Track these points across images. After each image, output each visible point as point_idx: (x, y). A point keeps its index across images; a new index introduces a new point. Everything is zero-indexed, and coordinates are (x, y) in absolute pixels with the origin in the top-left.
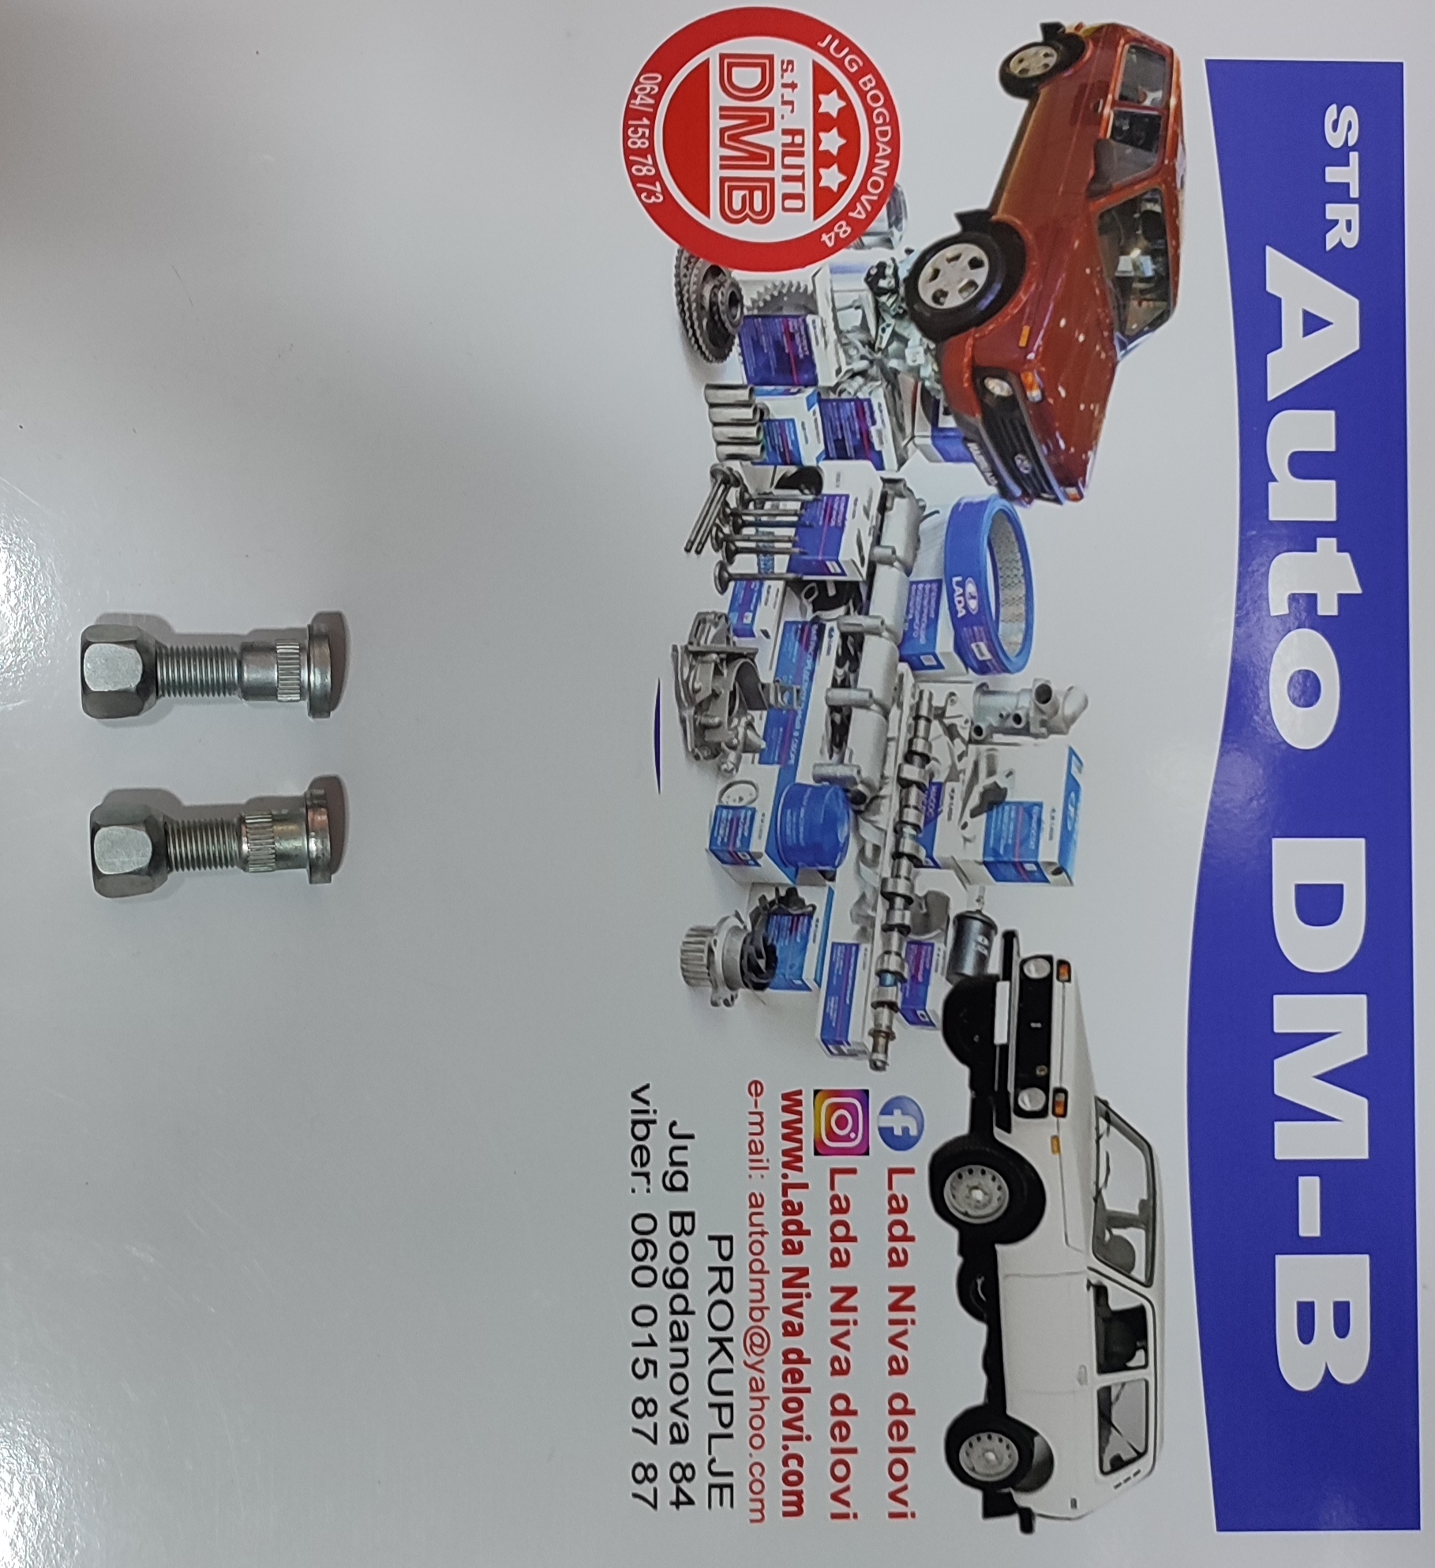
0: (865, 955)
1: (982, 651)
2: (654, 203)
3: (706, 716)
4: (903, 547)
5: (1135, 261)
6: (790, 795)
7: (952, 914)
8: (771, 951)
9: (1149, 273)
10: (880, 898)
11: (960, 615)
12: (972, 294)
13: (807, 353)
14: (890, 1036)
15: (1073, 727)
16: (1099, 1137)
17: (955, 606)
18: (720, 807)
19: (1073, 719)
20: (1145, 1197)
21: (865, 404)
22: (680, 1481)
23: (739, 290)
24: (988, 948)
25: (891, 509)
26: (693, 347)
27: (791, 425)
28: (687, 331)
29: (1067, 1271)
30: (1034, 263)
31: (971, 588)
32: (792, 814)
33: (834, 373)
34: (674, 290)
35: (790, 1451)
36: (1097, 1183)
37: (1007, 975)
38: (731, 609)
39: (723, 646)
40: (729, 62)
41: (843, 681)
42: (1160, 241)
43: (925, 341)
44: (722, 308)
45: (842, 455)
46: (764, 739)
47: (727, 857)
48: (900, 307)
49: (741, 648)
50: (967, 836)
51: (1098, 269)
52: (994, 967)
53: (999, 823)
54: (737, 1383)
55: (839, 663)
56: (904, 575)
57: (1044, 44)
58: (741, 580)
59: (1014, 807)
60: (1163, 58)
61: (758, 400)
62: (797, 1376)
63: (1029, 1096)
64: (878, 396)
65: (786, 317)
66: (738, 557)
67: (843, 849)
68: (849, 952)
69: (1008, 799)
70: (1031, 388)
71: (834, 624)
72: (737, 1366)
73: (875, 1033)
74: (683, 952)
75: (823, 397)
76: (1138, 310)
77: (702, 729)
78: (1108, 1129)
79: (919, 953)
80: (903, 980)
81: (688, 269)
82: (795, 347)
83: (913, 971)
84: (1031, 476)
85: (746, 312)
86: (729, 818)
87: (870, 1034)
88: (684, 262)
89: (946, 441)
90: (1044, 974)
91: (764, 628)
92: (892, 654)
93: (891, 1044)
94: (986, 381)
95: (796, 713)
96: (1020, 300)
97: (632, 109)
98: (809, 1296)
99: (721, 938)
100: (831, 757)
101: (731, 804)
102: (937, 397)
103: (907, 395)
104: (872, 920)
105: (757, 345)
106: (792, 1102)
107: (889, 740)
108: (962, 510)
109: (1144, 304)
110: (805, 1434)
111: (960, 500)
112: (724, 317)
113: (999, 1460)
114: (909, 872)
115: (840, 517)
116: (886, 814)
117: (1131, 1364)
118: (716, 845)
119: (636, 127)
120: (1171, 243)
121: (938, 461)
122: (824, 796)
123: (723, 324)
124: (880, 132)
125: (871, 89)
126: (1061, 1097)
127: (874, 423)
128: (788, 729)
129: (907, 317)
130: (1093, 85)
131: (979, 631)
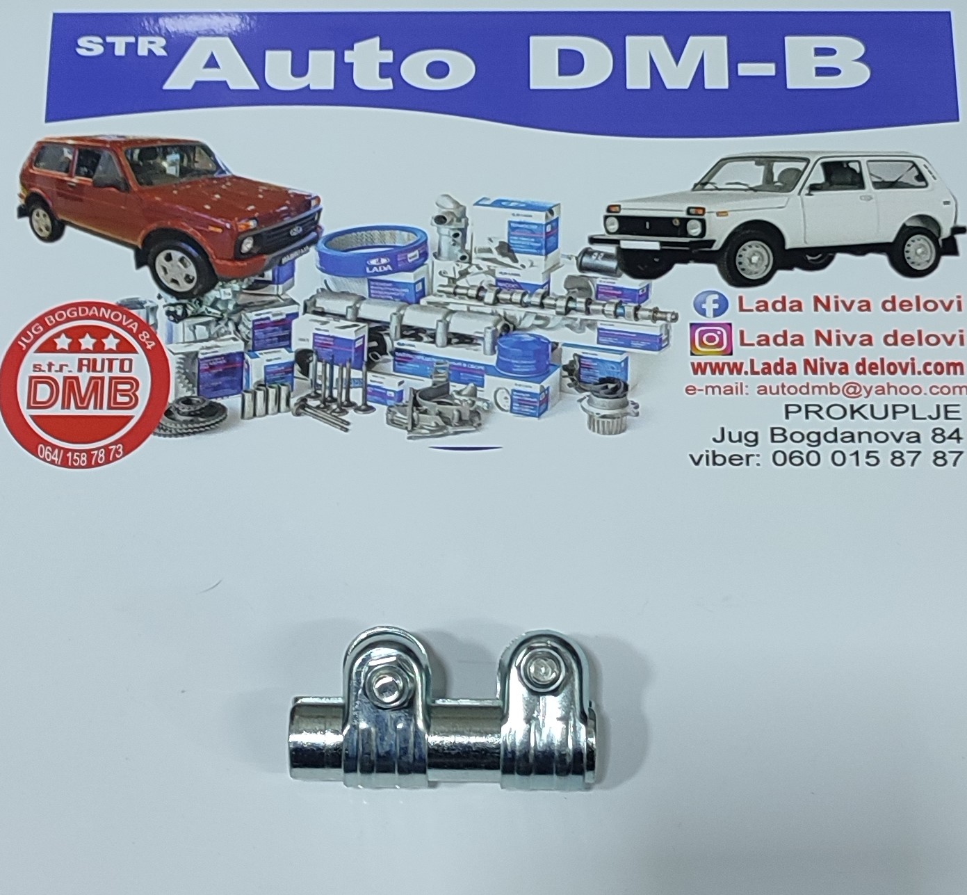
0: (605, 325)
1: (413, 256)
2: (123, 450)
3: (453, 418)
4: (348, 302)
5: (170, 165)
6: (503, 369)
7: (579, 274)
8: (602, 381)
9: (177, 157)
10: (569, 316)
11: (391, 269)
12: (187, 260)
13: (223, 358)
14: (656, 311)
15: (461, 203)
16: (717, 189)
17: (385, 271)
18: (512, 411)
19: (456, 203)
20: (753, 162)
21: (256, 323)
22: (944, 437)
23: (181, 398)
24: (599, 253)
25: (323, 308)
26: (217, 427)
27: (269, 368)
28: (207, 430)
29: (801, 208)
30: (169, 223)
31: (374, 262)
32: (516, 368)
33: (236, 342)
34: (180, 438)
35: (921, 370)
36: (745, 190)
37: (617, 242)
38: (386, 404)
39: (408, 409)
40: (33, 403)
41: (431, 337)
42: (158, 150)
43: (217, 287)
44: (192, 409)
45: (289, 337)
46: (467, 384)
47: (543, 407)
48: (195, 303)
49: (410, 399)
50: (529, 264)
51: (174, 186)
52: (612, 249)
53: (521, 246)
54: (879, 402)
55: (420, 339)
56: (365, 301)
57: (30, 215)
58: (366, 398)
59: (511, 237)
60: (43, 148)
61: (252, 387)
62: (873, 367)
63: (692, 229)
64: (253, 316)
65: (199, 370)
66: (352, 399)
67: (538, 338)
68: (602, 333)
69: (506, 241)
70: (248, 226)
71: (395, 343)
72: (868, 402)
73: (654, 319)
74: (604, 433)
75: (251, 348)
76: (200, 163)
77: (461, 421)
78: (712, 184)
79: (603, 293)
80: (621, 302)
81: (167, 429)
82: (219, 365)
83: (615, 297)
84: (303, 226)
85: (196, 395)
86: (518, 405)
87: (655, 322)
88: (162, 432)
89: (280, 277)
90: (615, 220)
91: (397, 384)
92: (414, 309)
93: (661, 310)
94: (242, 251)
95: (451, 366)
96: (192, 232)
97: (61, 463)
98: (822, 359)
99: (595, 410)
100: (479, 345)
101: (509, 404)
102: (253, 281)
103: (252, 299)
104: (582, 320)
105: (216, 388)
106: (698, 369)
107: (469, 310)
108: (324, 267)
109: (196, 159)
110: (910, 361)
111: (318, 268)
112: (198, 408)
113: (922, 246)
114: (551, 299)
115: (328, 339)
116: (516, 312)
117: (858, 170)
118: (536, 413)
119: (72, 460)
120: (160, 144)
121: (293, 280)
122: (504, 349)
123: (203, 408)
124: (82, 313)
125: (54, 318)
126: (692, 211)
127: (268, 318)
128: (460, 369)
129: (201, 299)
130: (57, 188)
131: (400, 257)
